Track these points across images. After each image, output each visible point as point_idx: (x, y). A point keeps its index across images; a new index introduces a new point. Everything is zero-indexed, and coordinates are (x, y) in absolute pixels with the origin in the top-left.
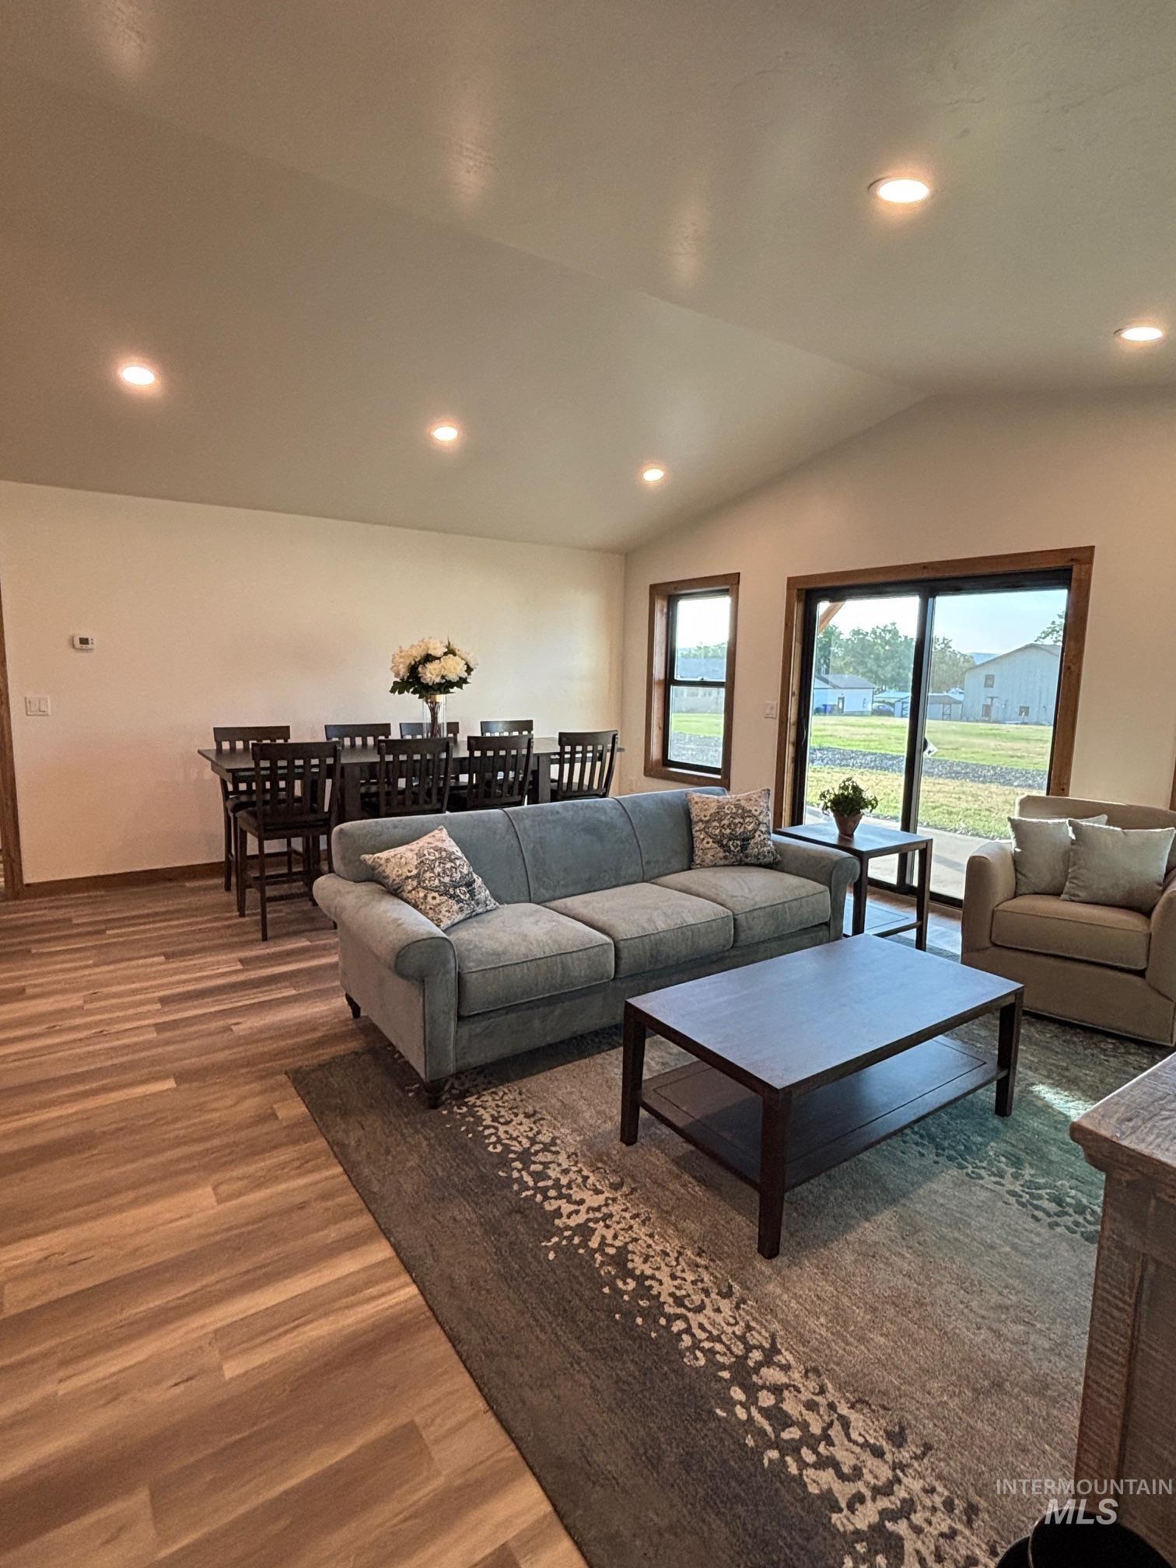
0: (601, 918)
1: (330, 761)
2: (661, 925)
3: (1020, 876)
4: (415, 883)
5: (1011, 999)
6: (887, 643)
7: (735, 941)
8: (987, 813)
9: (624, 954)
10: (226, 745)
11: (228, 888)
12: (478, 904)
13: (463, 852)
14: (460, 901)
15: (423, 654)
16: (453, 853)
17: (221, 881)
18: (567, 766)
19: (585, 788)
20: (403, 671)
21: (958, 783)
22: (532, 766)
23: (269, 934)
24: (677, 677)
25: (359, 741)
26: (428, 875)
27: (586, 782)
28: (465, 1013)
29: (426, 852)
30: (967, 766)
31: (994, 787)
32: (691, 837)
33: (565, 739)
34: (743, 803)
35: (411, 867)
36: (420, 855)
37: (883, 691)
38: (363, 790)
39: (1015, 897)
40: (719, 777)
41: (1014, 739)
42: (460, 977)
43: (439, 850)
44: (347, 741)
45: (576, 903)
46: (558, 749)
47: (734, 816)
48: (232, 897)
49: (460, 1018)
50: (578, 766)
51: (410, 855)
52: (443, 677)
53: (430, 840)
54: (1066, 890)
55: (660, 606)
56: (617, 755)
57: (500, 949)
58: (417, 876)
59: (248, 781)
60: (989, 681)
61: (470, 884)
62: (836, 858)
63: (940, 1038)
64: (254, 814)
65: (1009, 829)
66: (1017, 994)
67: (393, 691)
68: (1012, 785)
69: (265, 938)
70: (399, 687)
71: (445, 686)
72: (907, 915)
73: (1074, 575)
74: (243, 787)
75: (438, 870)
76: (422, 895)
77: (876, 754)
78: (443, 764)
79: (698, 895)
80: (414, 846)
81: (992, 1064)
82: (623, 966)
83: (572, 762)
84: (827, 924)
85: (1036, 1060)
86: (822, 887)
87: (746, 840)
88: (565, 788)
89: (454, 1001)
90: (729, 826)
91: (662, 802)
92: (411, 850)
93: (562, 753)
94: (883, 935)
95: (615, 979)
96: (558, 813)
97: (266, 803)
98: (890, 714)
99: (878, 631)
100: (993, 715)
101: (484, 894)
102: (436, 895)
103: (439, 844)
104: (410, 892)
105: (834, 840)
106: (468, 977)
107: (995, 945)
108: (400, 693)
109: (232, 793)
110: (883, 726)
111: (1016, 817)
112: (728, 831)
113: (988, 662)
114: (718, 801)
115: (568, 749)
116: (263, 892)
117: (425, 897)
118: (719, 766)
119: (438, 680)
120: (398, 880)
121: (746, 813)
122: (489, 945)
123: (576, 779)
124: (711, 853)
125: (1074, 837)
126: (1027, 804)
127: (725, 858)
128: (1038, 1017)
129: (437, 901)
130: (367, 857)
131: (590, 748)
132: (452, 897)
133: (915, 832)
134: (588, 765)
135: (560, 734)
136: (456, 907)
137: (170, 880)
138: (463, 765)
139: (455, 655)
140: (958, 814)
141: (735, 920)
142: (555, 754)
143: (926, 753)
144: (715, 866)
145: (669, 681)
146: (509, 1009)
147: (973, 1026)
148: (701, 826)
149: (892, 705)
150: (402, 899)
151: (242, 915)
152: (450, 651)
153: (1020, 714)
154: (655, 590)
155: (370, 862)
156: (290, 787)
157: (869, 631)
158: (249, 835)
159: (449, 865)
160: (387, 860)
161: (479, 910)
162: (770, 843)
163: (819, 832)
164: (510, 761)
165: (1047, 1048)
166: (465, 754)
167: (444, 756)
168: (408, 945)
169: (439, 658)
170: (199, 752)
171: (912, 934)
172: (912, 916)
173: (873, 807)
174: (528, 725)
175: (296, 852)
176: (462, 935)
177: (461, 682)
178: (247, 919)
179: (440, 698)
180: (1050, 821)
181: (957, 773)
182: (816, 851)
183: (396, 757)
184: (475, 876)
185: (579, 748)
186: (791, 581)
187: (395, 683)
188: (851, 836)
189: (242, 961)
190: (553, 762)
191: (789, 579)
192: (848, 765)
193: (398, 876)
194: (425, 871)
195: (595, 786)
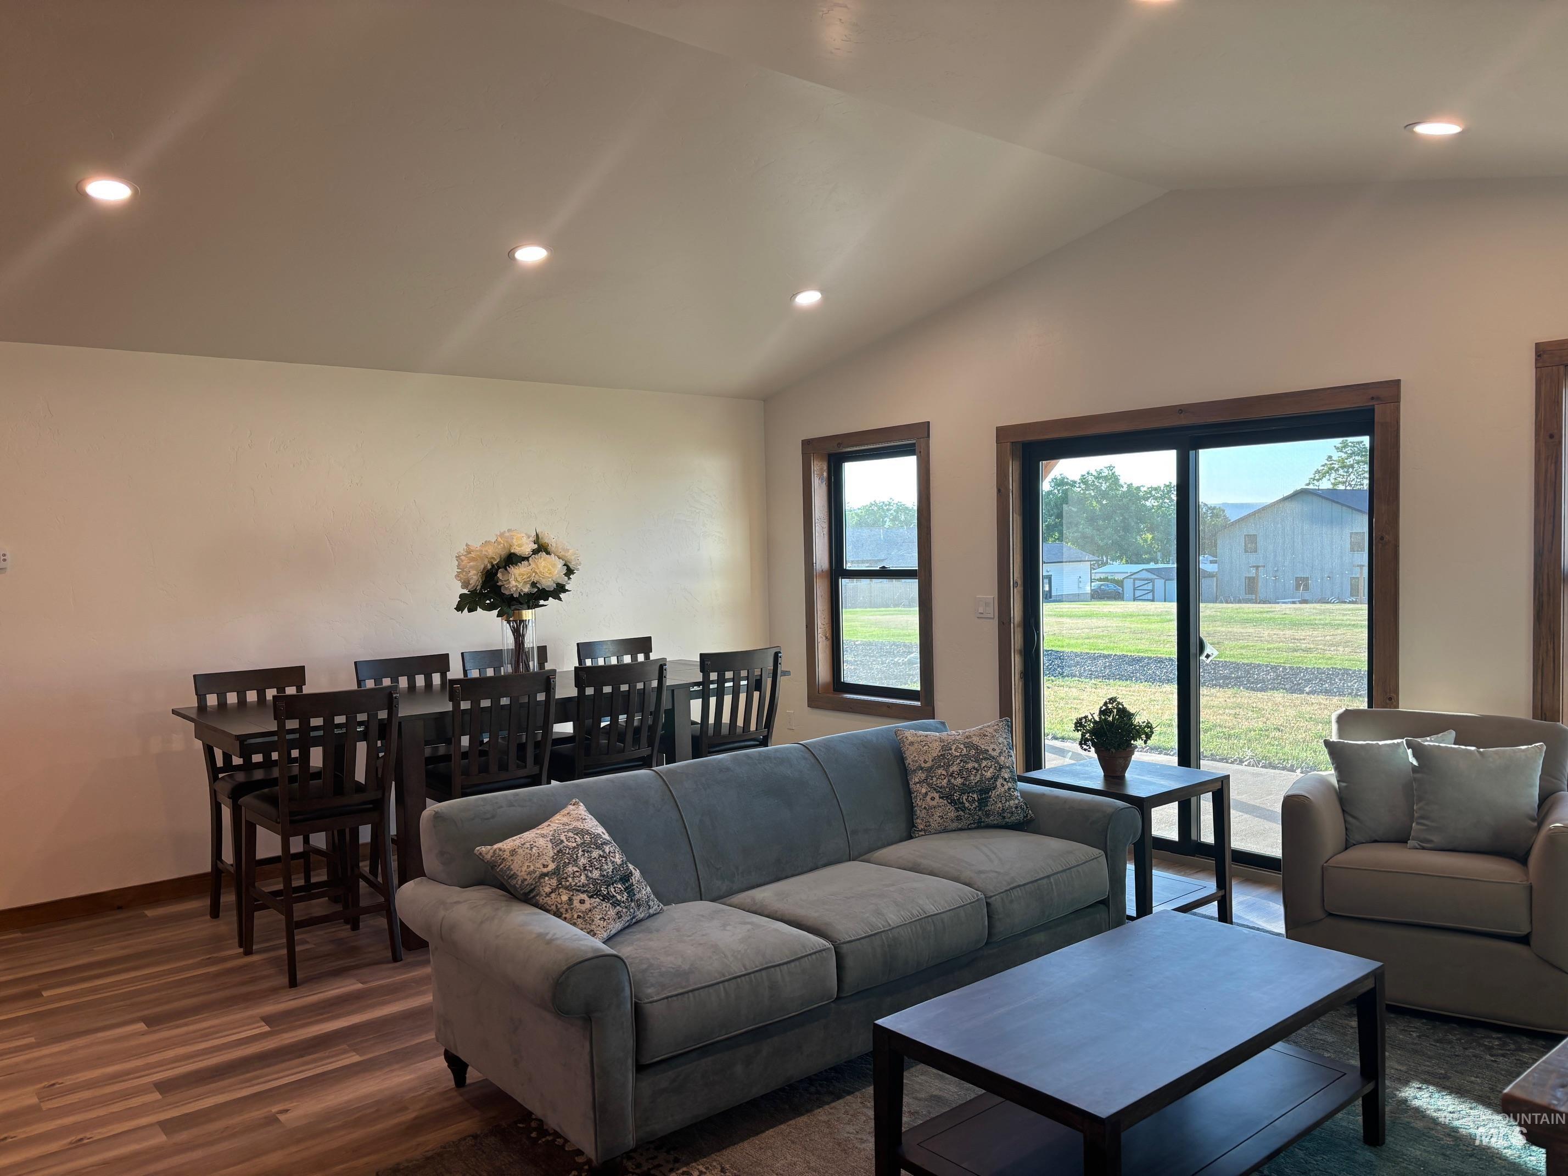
0: (812, 914)
1: (383, 715)
2: (893, 917)
3: (1350, 819)
4: (554, 882)
5: (1370, 985)
6: (1104, 495)
7: (990, 934)
8: (1278, 734)
9: (849, 962)
10: (212, 700)
11: (215, 912)
12: (639, 906)
13: (610, 835)
14: (616, 903)
15: (504, 553)
16: (598, 836)
17: (204, 903)
18: (713, 701)
19: (739, 731)
20: (475, 578)
21: (1230, 692)
22: (666, 703)
23: (300, 976)
24: (849, 566)
25: (420, 680)
26: (570, 869)
27: (740, 722)
28: (646, 1061)
29: (563, 838)
30: (1237, 667)
31: (1278, 696)
32: (909, 793)
33: (708, 662)
34: (975, 740)
35: (547, 859)
36: (556, 842)
37: (1105, 564)
38: (428, 751)
39: (1346, 849)
40: (918, 704)
41: (1295, 624)
42: (638, 1009)
43: (581, 832)
44: (403, 682)
45: (765, 894)
46: (699, 678)
47: (965, 759)
48: (228, 924)
49: (640, 1068)
50: (728, 699)
51: (541, 842)
52: (534, 584)
53: (565, 820)
54: (1413, 833)
55: (819, 471)
56: (782, 680)
57: (686, 967)
58: (556, 872)
59: (266, 750)
60: (1251, 543)
61: (626, 878)
62: (1110, 810)
63: (1279, 1046)
64: (272, 800)
65: (1325, 756)
66: (1376, 975)
67: (459, 608)
68: (1302, 692)
69: (293, 983)
70: (468, 602)
71: (537, 597)
72: (1204, 883)
73: (1377, 418)
74: (257, 758)
75: (583, 861)
76: (565, 898)
77: (1110, 656)
78: (541, 711)
79: (932, 873)
80: (547, 828)
81: (1354, 1077)
82: (850, 977)
83: (720, 695)
84: (1104, 902)
85: (1404, 1068)
86: (1097, 852)
87: (985, 791)
88: (711, 731)
89: (631, 1043)
90: (960, 773)
91: (864, 745)
92: (543, 836)
93: (705, 682)
94: (1185, 909)
95: (838, 998)
96: (728, 769)
97: (293, 779)
98: (1118, 596)
99: (1090, 478)
100: (1262, 592)
101: (645, 891)
102: (584, 896)
103: (579, 825)
104: (548, 895)
105: (1098, 784)
106: (648, 1008)
107: (1331, 915)
108: (470, 611)
109: (221, 770)
110: (1110, 615)
111: (1334, 738)
112: (959, 781)
113: (1249, 515)
114: (942, 740)
115: (713, 676)
116: (289, 914)
117: (570, 899)
118: (917, 687)
119: (527, 589)
120: (529, 880)
121: (981, 755)
122: (669, 961)
123: (726, 718)
124: (938, 813)
125: (1415, 763)
126: (1347, 719)
127: (958, 818)
128: (1401, 1012)
129: (587, 905)
130: (484, 849)
131: (744, 673)
132: (605, 898)
133: (1198, 767)
134: (743, 697)
135: (701, 655)
136: (612, 912)
137: (120, 908)
138: (566, 710)
139: (548, 553)
140: (1238, 737)
141: (988, 904)
142: (697, 684)
143: (1203, 658)
144: (945, 831)
145: (837, 571)
146: (705, 1051)
147: (1314, 1029)
148: (921, 775)
149: (1120, 583)
150: (536, 905)
151: (248, 952)
152: (541, 548)
153: (1297, 588)
154: (810, 447)
155: (488, 857)
156: (305, 756)
157: (1077, 478)
158: (260, 830)
159: (595, 854)
160: (513, 852)
161: (640, 915)
162: (1016, 793)
163: (1075, 774)
164: (635, 699)
165: (1416, 1052)
166: (573, 692)
167: (541, 697)
168: (568, 968)
169: (527, 559)
170: (174, 712)
171: (1212, 909)
172: (1210, 886)
173: (1148, 737)
174: (644, 644)
175: (318, 851)
176: (627, 950)
177: (560, 589)
178: (254, 958)
179: (527, 614)
180: (1381, 743)
181: (1225, 678)
182: (1081, 802)
183: (475, 703)
184: (631, 867)
185: (729, 675)
186: (1002, 433)
187: (461, 596)
188: (1122, 778)
189: (267, 1019)
190: (695, 695)
191: (999, 430)
192: (1073, 676)
193: (530, 873)
194: (566, 865)
195: (753, 727)
